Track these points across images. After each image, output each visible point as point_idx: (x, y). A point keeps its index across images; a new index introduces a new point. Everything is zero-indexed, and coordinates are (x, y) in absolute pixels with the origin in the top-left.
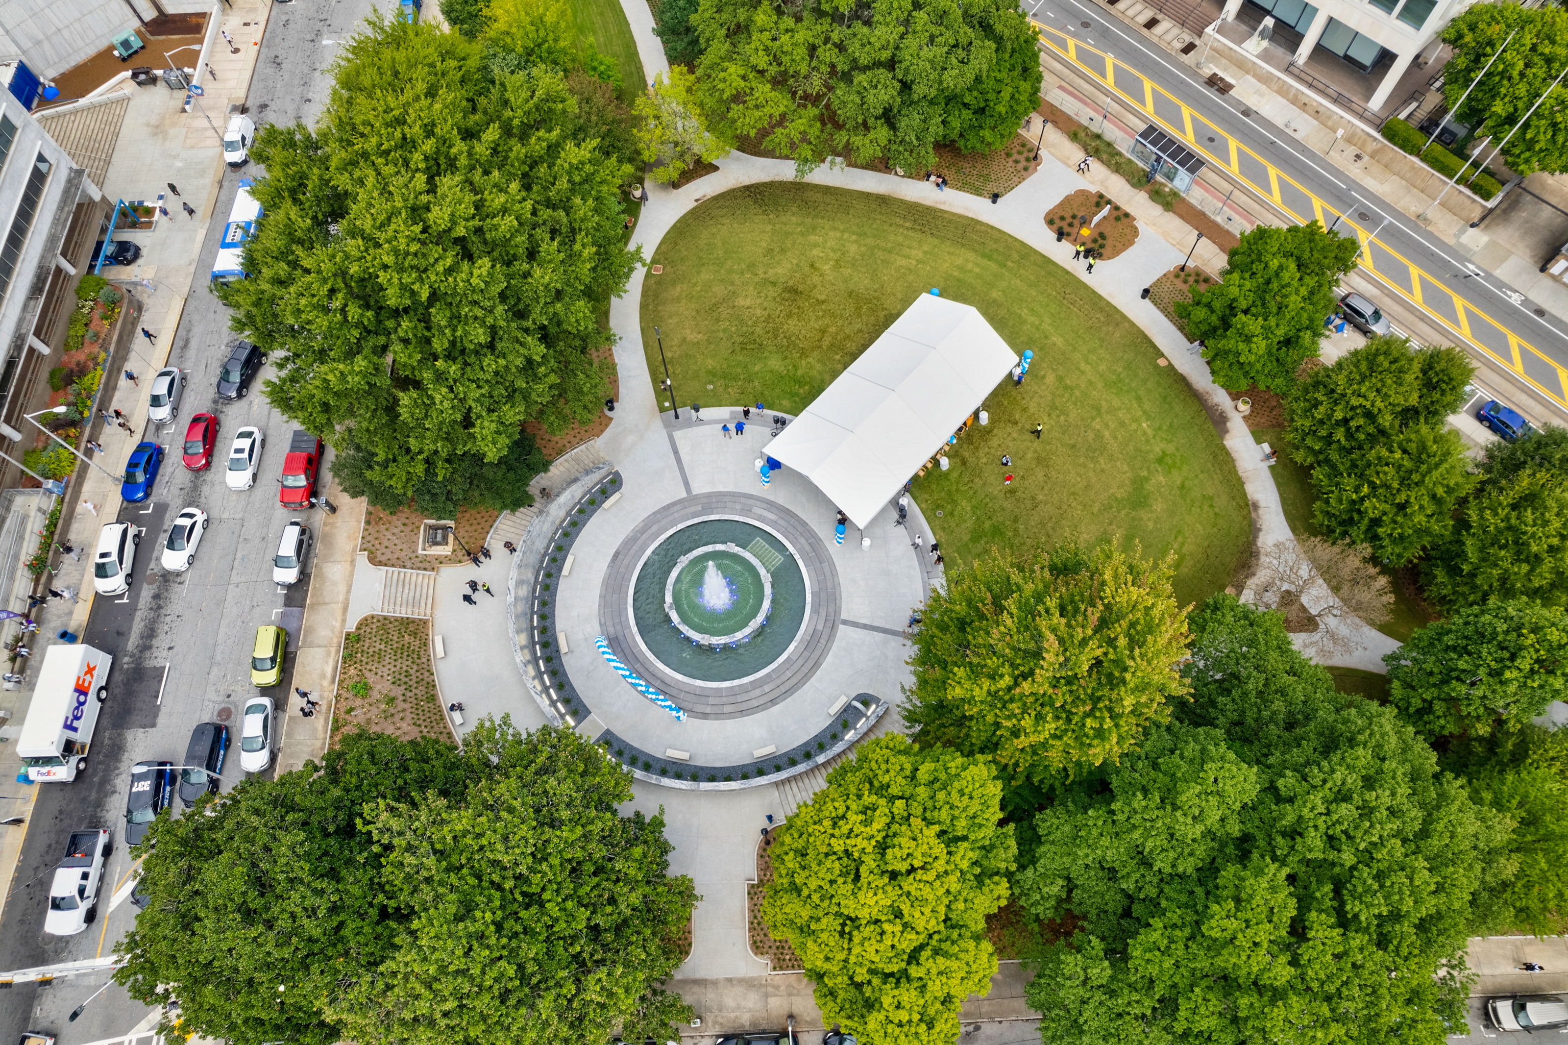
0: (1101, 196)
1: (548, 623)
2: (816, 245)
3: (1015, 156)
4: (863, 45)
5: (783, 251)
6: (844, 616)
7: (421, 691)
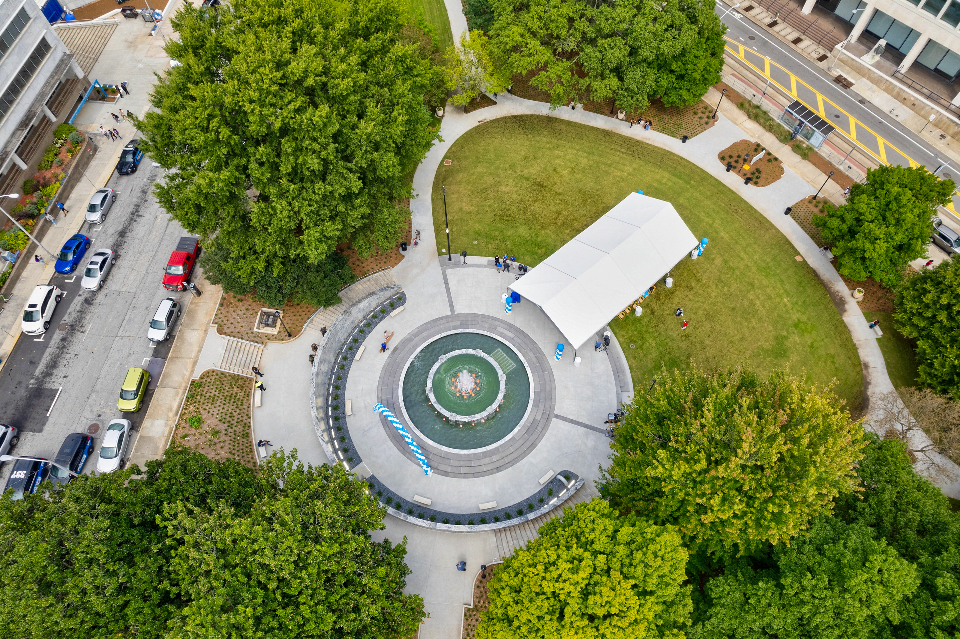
0: (758, 145)
1: (340, 392)
2: (558, 157)
3: (700, 115)
4: (607, 20)
5: (535, 158)
6: (556, 412)
7: (239, 429)
